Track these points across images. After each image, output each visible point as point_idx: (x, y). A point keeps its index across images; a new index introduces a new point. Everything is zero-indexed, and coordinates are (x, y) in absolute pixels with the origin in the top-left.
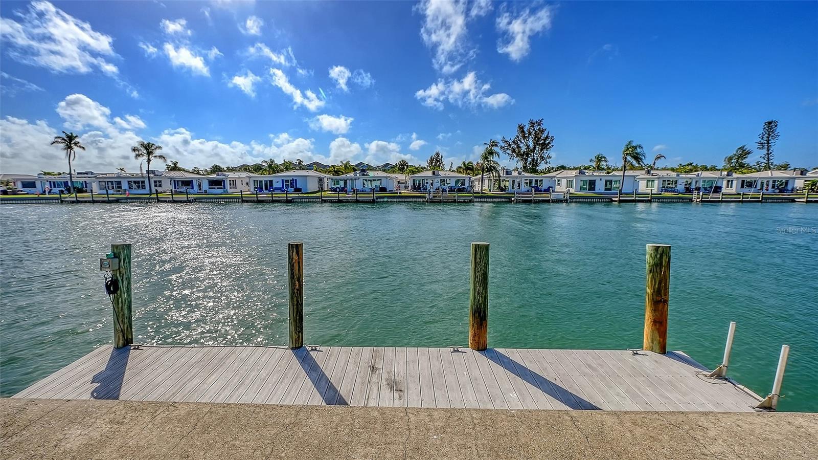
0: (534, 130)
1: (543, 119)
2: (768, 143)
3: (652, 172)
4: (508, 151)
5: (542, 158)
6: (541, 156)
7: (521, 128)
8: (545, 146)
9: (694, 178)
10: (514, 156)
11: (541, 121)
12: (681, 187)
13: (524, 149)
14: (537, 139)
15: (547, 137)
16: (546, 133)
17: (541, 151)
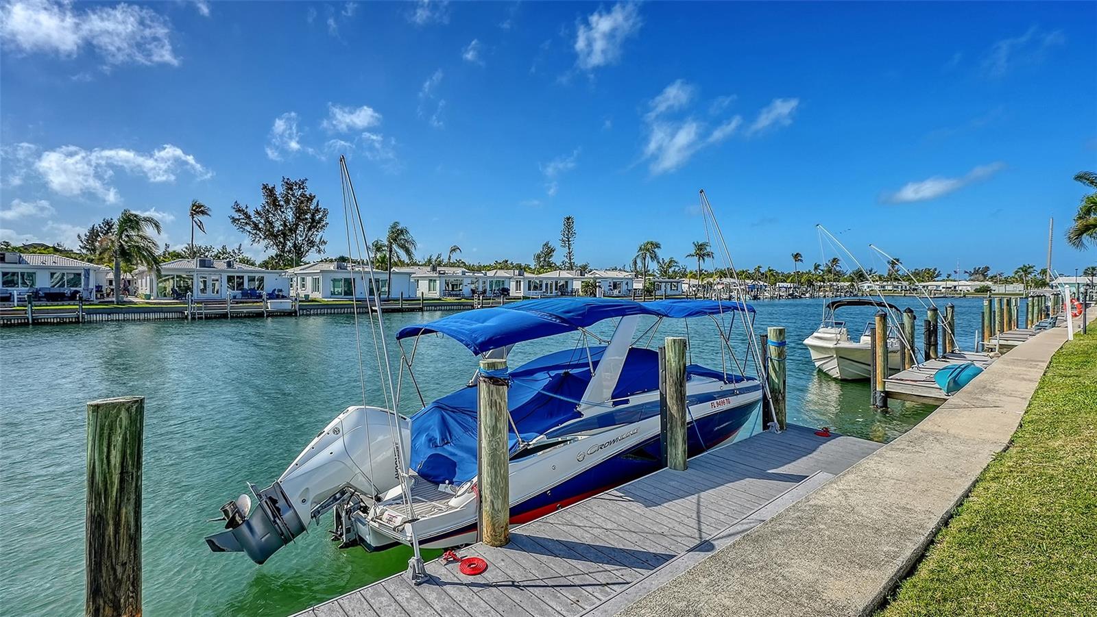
0: (293, 195)
1: (306, 180)
2: (569, 241)
3: (438, 269)
4: (248, 228)
5: (311, 243)
6: (309, 240)
7: (270, 192)
8: (315, 224)
9: (480, 277)
10: (261, 238)
11: (303, 183)
12: (466, 290)
13: (278, 226)
14: (300, 214)
15: (317, 210)
16: (315, 201)
17: (308, 231)
